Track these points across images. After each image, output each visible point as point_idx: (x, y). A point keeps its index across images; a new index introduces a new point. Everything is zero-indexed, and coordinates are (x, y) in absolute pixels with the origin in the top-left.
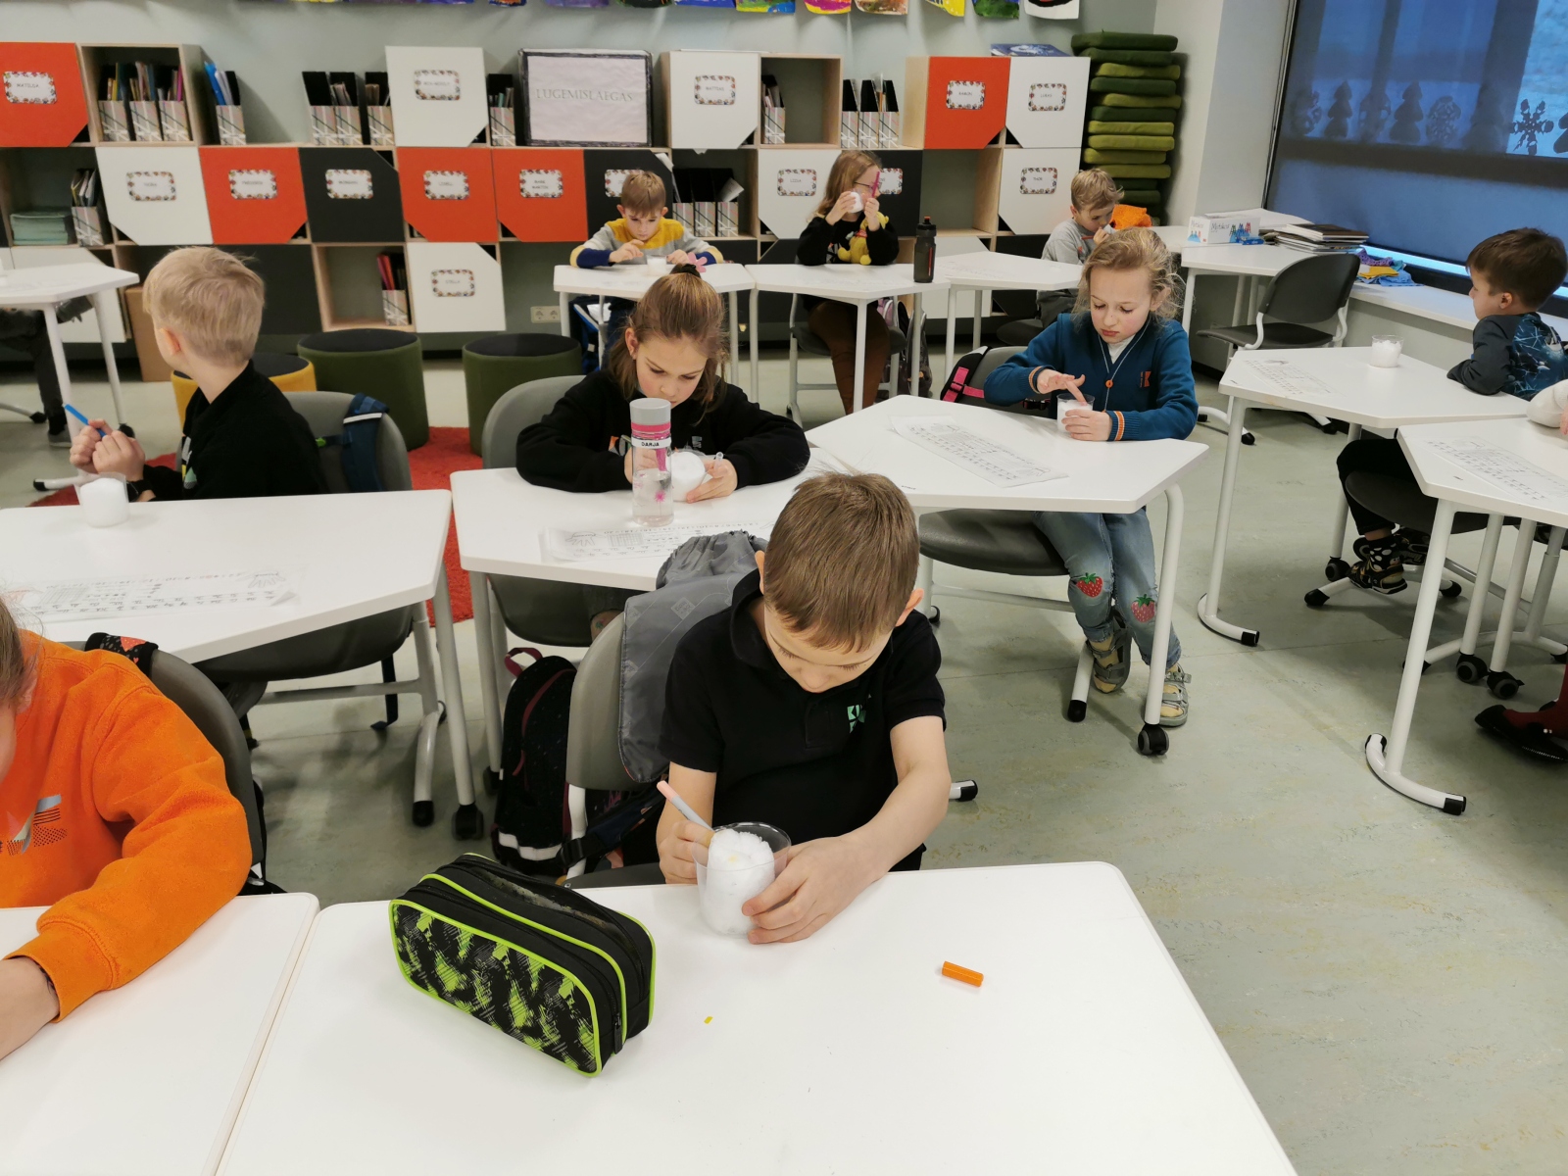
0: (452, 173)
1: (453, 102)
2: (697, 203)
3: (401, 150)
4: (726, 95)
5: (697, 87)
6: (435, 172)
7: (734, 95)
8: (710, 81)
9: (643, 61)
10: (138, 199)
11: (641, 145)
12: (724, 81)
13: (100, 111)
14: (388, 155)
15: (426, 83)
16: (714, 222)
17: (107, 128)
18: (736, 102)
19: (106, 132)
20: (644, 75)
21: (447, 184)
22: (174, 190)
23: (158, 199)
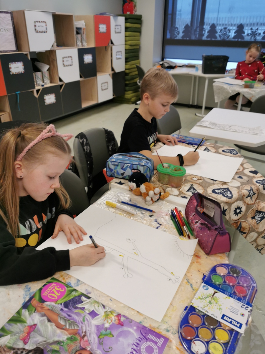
2: (36, 73)
4: (44, 30)
5: (35, 26)
7: (47, 29)
8: (39, 23)
9: (9, 15)
11: (14, 51)
12: (43, 23)
16: (42, 79)
18: (48, 32)
20: (11, 21)
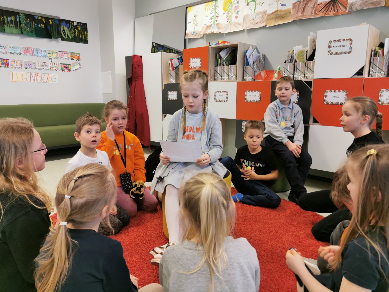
0: (339, 91)
1: (347, 55)
3: (316, 80)
6: (331, 91)
10: (217, 101)
13: (215, 70)
14: (309, 83)
15: (334, 47)
17: (216, 76)
19: (215, 77)
21: (336, 97)
22: (227, 98)
23: (222, 101)
